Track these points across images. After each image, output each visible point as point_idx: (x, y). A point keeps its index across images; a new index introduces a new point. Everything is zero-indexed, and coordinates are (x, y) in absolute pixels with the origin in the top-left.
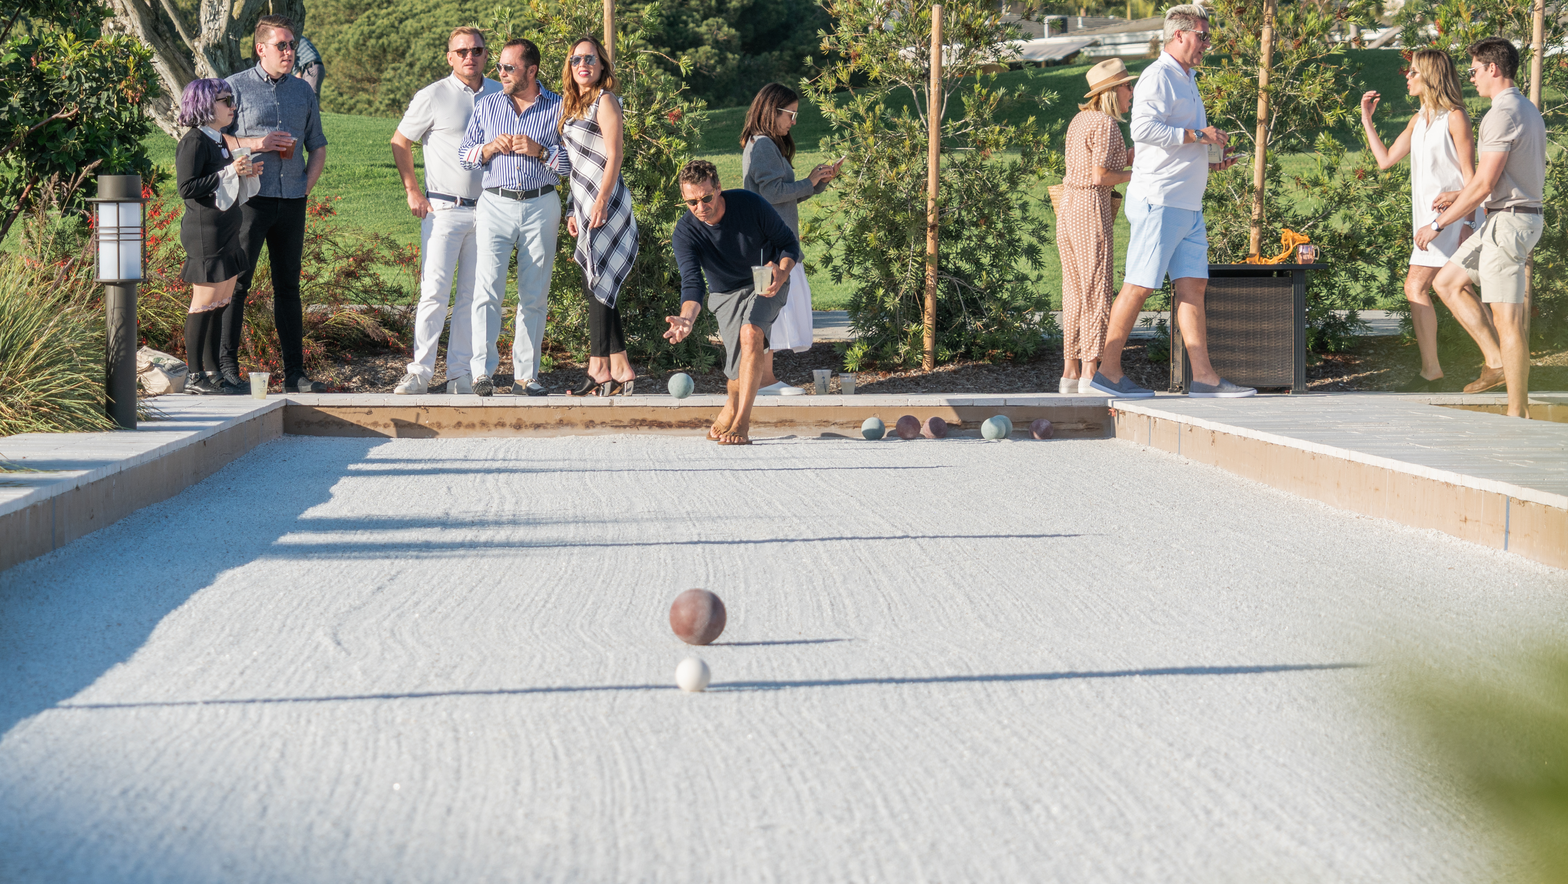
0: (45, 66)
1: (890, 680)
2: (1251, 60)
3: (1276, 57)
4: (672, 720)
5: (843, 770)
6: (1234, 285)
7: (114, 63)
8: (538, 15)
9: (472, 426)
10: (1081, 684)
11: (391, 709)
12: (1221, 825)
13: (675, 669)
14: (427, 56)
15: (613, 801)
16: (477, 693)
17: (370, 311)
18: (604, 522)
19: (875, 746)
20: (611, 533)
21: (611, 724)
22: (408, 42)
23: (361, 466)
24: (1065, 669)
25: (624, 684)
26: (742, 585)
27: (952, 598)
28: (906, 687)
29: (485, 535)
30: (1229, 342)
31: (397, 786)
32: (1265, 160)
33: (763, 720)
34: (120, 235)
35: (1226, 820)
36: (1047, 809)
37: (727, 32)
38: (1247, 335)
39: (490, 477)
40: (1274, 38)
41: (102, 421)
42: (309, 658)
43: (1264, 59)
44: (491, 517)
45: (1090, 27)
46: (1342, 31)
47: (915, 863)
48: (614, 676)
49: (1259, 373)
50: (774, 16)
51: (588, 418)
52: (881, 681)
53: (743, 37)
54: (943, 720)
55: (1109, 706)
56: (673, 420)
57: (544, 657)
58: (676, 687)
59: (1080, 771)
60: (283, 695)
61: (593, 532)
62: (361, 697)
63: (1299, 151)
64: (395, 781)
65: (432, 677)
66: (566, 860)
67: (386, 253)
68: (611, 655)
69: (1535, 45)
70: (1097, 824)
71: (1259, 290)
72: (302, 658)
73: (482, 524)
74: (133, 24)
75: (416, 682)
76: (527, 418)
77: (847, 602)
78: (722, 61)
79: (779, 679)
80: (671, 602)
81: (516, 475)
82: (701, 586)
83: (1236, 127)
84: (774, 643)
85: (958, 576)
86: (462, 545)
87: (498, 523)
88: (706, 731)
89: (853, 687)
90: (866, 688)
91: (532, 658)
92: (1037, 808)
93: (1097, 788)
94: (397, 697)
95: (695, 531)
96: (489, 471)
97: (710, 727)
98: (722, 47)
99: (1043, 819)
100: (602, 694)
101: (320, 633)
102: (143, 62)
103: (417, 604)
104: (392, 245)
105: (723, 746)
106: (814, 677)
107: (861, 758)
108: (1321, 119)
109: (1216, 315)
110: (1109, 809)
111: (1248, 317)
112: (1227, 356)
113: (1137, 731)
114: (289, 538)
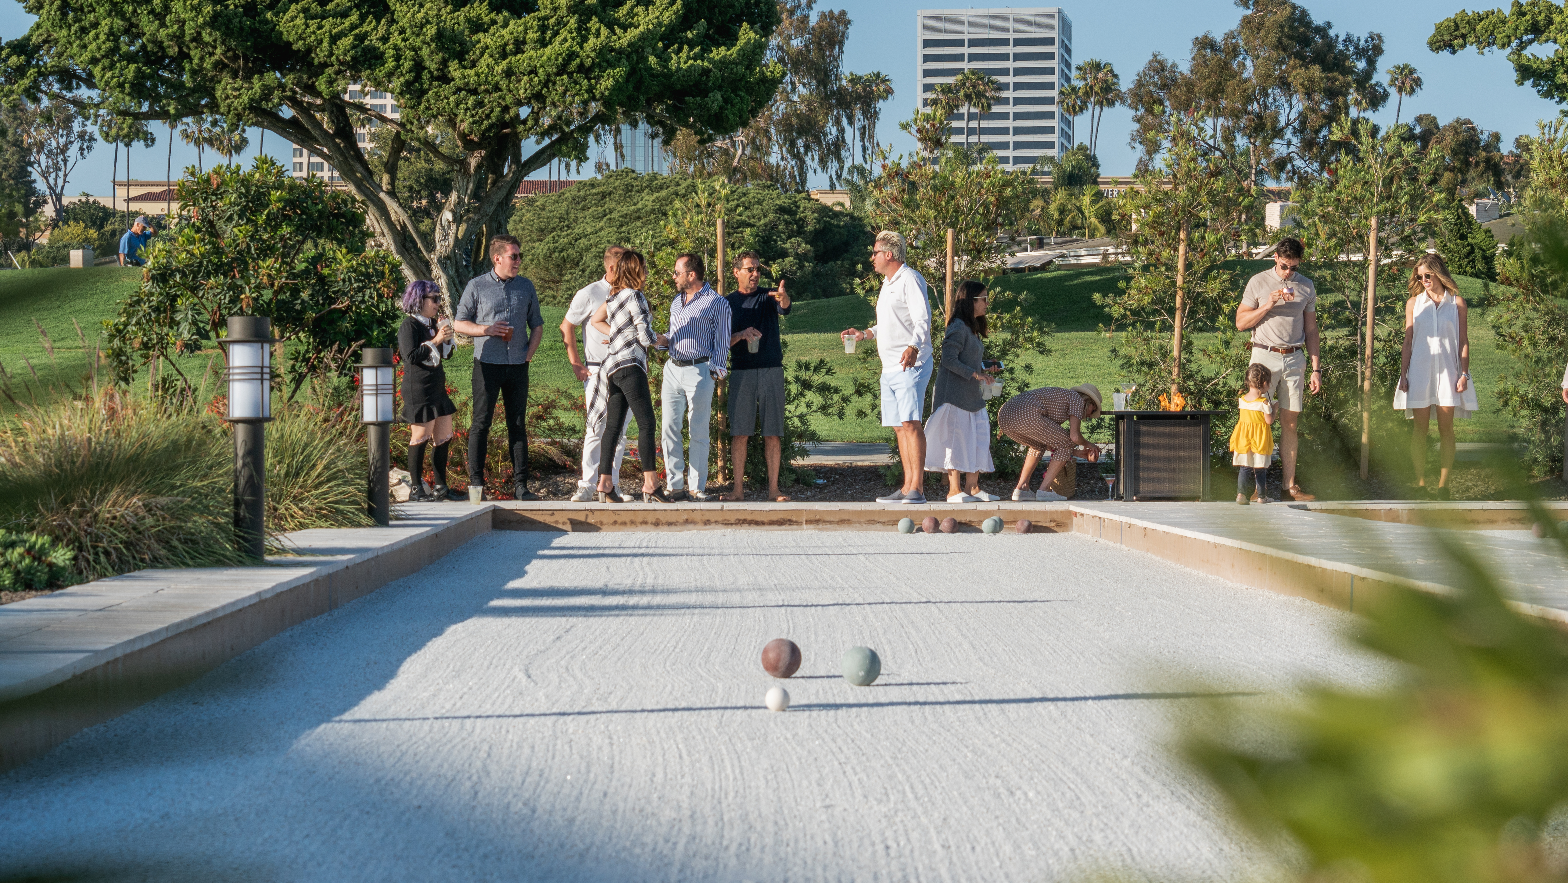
0: (326, 271)
1: (916, 703)
3: (1188, 266)
4: (763, 731)
5: (882, 766)
6: (1160, 425)
7: (375, 269)
8: (672, 237)
9: (624, 524)
10: (1050, 706)
11: (565, 723)
12: (1148, 806)
13: (765, 695)
14: (594, 264)
15: (721, 787)
16: (626, 711)
17: (553, 443)
18: (716, 591)
19: (905, 749)
20: (721, 599)
21: (720, 734)
22: (581, 255)
23: (546, 552)
24: (1039, 696)
25: (729, 705)
26: (813, 636)
27: (960, 645)
28: (927, 707)
29: (632, 600)
31: (569, 777)
32: (1182, 337)
33: (826, 731)
34: (378, 390)
35: (1151, 802)
36: (1026, 794)
37: (804, 247)
38: (1169, 460)
39: (637, 559)
40: (1187, 251)
41: (365, 520)
42: (508, 687)
43: (1180, 266)
44: (637, 588)
45: (1059, 244)
46: (1236, 247)
47: (932, 831)
48: (722, 699)
50: (838, 237)
51: (706, 518)
52: (909, 704)
53: (816, 251)
54: (953, 731)
55: (1070, 721)
56: (765, 520)
57: (673, 686)
58: (766, 708)
59: (1049, 767)
60: (489, 713)
61: (709, 599)
62: (545, 715)
63: (1205, 331)
64: (567, 773)
65: (594, 700)
66: (686, 830)
67: (565, 402)
68: (720, 685)
69: (1371, 257)
70: (1061, 805)
71: (1177, 429)
72: (504, 687)
73: (631, 592)
74: (388, 242)
75: (583, 704)
76: (663, 518)
77: (886, 648)
78: (801, 267)
79: (838, 702)
80: (762, 648)
81: (655, 558)
82: (784, 637)
83: (1161, 314)
84: (835, 677)
85: (964, 630)
86: (617, 607)
87: (642, 592)
88: (786, 739)
89: (890, 708)
90: (899, 709)
91: (664, 687)
92: (1019, 793)
93: (1061, 779)
94: (569, 714)
95: (780, 598)
96: (636, 555)
97: (789, 736)
98: (801, 258)
99: (1022, 801)
100: (713, 712)
101: (516, 669)
102: (395, 268)
103: (584, 649)
104: (569, 397)
105: (798, 749)
106: (863, 701)
107: (895, 758)
108: (1220, 308)
109: (1148, 446)
110: (1069, 794)
111: (1170, 447)
112: (1155, 475)
113: (1089, 739)
114: (496, 603)
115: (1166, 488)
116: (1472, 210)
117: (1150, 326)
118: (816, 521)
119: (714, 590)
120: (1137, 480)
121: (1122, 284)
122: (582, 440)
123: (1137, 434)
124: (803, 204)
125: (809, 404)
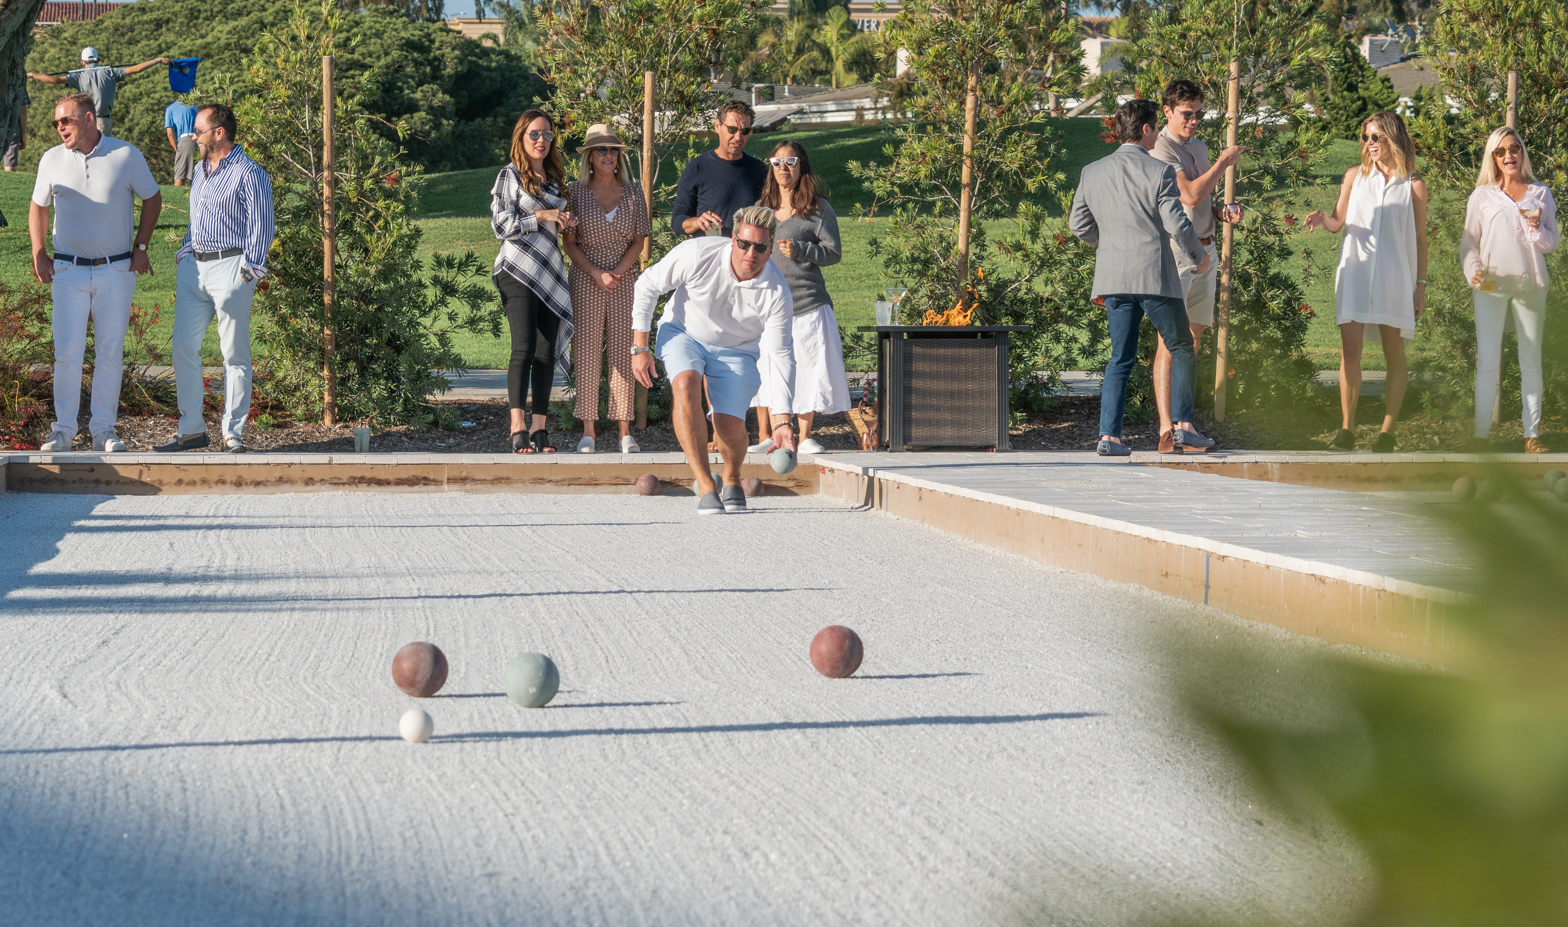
1: (610, 731)
2: (955, 129)
3: (980, 125)
4: (396, 770)
5: (565, 818)
6: (940, 346)
8: (258, 81)
9: (193, 483)
10: (797, 735)
11: (119, 761)
12: (936, 872)
13: (398, 721)
14: (146, 120)
15: (340, 849)
16: (203, 744)
18: (325, 577)
19: (595, 795)
20: (331, 588)
21: (336, 774)
22: (127, 107)
23: (83, 523)
24: (779, 720)
25: (348, 735)
26: (462, 639)
27: (668, 650)
28: (625, 736)
30: (934, 401)
31: (125, 836)
32: (970, 225)
33: (485, 770)
35: (940, 867)
36: (766, 856)
37: (441, 98)
38: (952, 394)
39: (211, 533)
40: (978, 106)
42: (36, 710)
43: (968, 127)
44: (212, 572)
45: (796, 95)
46: (1042, 100)
48: (338, 727)
49: (963, 432)
50: (488, 83)
51: (307, 475)
52: (600, 732)
53: (457, 103)
54: (662, 770)
55: (824, 755)
56: (391, 478)
57: (268, 709)
58: (400, 738)
59: (798, 820)
60: (11, 747)
61: (314, 588)
62: (89, 749)
63: (1002, 216)
64: (124, 831)
65: (158, 729)
68: (334, 707)
69: (1230, 114)
70: (815, 871)
71: (963, 351)
72: (29, 711)
73: (205, 579)
75: (143, 734)
76: (246, 475)
77: (565, 654)
78: (437, 126)
79: (500, 730)
80: (393, 655)
81: (238, 531)
82: (422, 639)
83: (942, 192)
84: (494, 695)
85: (673, 630)
86: (185, 600)
87: (220, 578)
88: (430, 781)
89: (573, 738)
90: (585, 739)
91: (257, 710)
92: (756, 855)
93: (814, 836)
94: (124, 748)
95: (414, 586)
96: (210, 527)
97: (433, 777)
98: (436, 113)
99: (761, 866)
100: (326, 745)
101: (46, 686)
103: (142, 657)
105: (447, 795)
106: (535, 728)
107: (582, 807)
108: (1023, 185)
109: (922, 375)
110: (826, 856)
111: (953, 377)
112: (932, 415)
113: (852, 781)
114: (16, 594)
115: (947, 434)
116: (1364, 50)
117: (928, 207)
118: (463, 477)
119: (322, 575)
120: (906, 419)
121: (887, 152)
123: (908, 358)
124: (439, 37)
125: (452, 317)
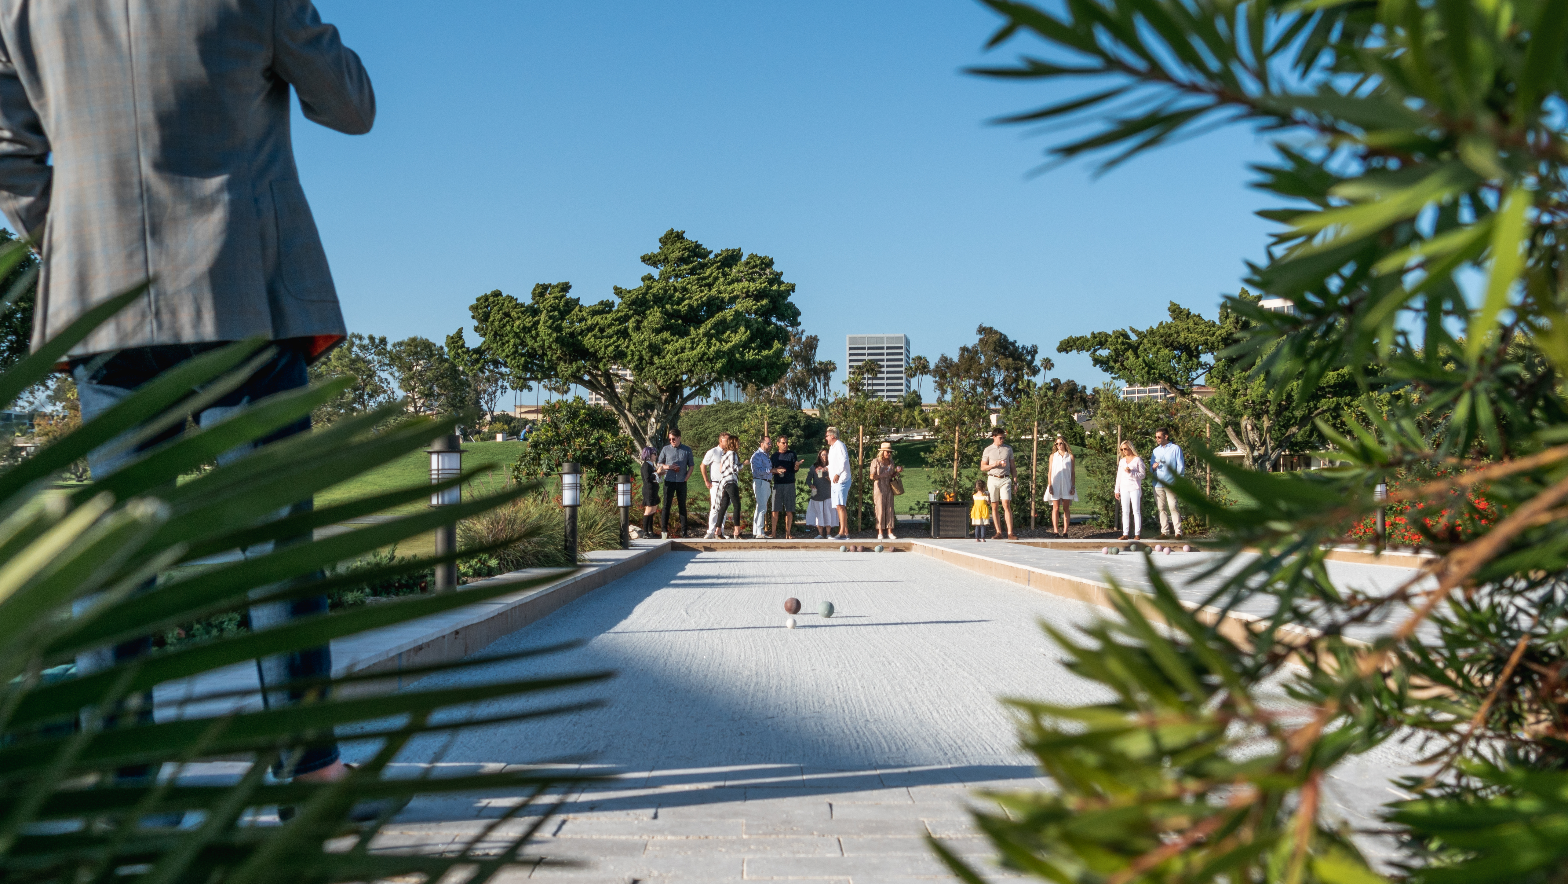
0: (603, 443)
1: (849, 625)
2: (953, 442)
3: (960, 441)
4: (786, 637)
5: (836, 652)
6: (946, 507)
7: (623, 443)
8: (746, 428)
9: (726, 549)
13: (786, 621)
14: (713, 440)
15: (768, 661)
17: (696, 515)
19: (845, 644)
20: (767, 580)
21: (768, 638)
23: (694, 560)
24: (900, 622)
25: (771, 626)
26: (805, 596)
27: (867, 600)
28: (854, 627)
29: (730, 581)
30: (947, 524)
31: (705, 657)
32: (957, 471)
33: (812, 637)
34: (624, 493)
35: (948, 668)
36: (896, 664)
37: (800, 432)
38: (952, 522)
39: (728, 563)
40: (959, 435)
41: (619, 547)
42: (679, 618)
43: (956, 441)
44: (731, 576)
45: (905, 431)
46: (978, 434)
47: (857, 681)
48: (768, 623)
49: (956, 533)
50: (813, 428)
52: (847, 625)
53: (805, 434)
54: (865, 637)
55: (913, 633)
57: (747, 618)
58: (787, 627)
59: (905, 652)
60: (671, 629)
61: (762, 580)
62: (694, 630)
63: (966, 468)
64: (704, 655)
65: (715, 624)
66: (754, 680)
67: (701, 497)
68: (767, 617)
69: (1035, 437)
70: (910, 669)
71: (956, 509)
72: (677, 618)
73: (729, 577)
74: (628, 431)
75: (710, 625)
77: (836, 601)
78: (799, 441)
79: (816, 624)
80: (784, 601)
81: (739, 563)
82: (793, 596)
83: (948, 461)
84: (815, 614)
85: (868, 593)
86: (724, 584)
87: (734, 577)
88: (795, 641)
89: (838, 627)
90: (842, 627)
91: (744, 618)
92: (893, 664)
93: (910, 658)
94: (705, 630)
95: (791, 580)
96: (731, 562)
97: (796, 639)
98: (799, 437)
99: (894, 667)
100: (765, 629)
101: (682, 610)
102: (631, 442)
103: (710, 602)
104: (704, 495)
105: (800, 645)
106: (827, 624)
107: (841, 649)
109: (943, 516)
110: (914, 664)
111: (950, 516)
112: (945, 528)
113: (922, 641)
114: (673, 582)
115: (951, 533)
116: (1075, 417)
117: (944, 466)
118: (806, 547)
119: (764, 576)
120: (939, 530)
121: (932, 449)
122: (708, 513)
123: (939, 511)
124: (799, 415)
125: (803, 499)
